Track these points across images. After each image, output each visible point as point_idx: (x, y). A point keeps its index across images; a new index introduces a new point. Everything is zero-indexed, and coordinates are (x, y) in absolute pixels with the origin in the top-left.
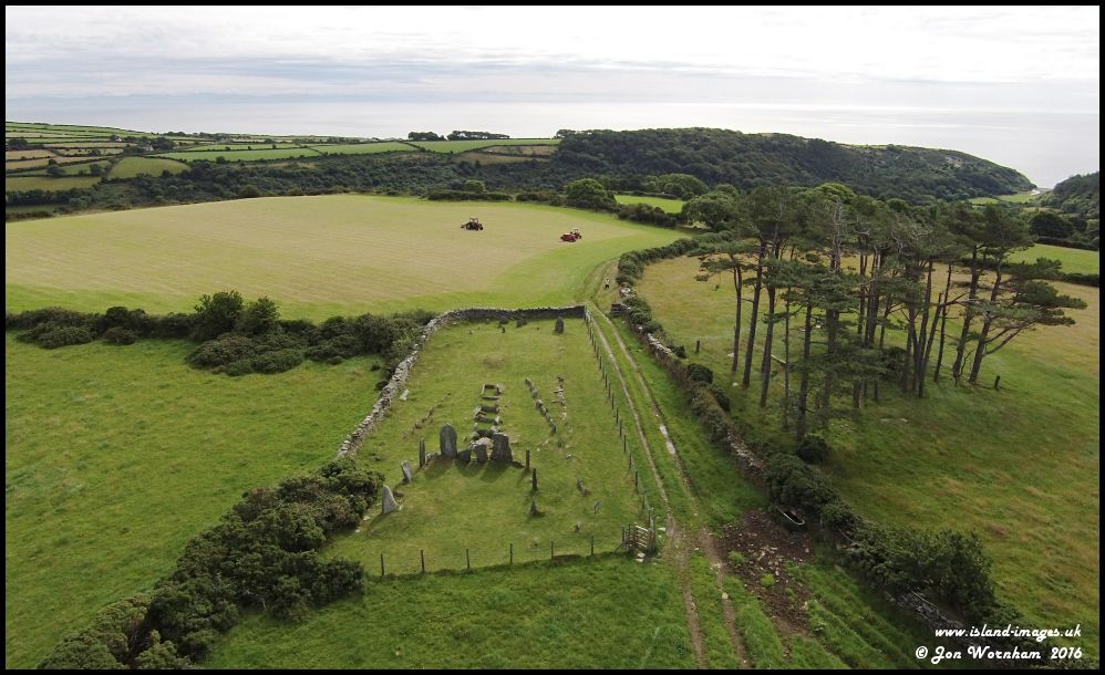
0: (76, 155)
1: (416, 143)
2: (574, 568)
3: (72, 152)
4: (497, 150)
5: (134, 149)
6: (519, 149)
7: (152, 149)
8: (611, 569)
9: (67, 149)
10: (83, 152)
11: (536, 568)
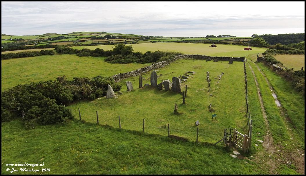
0: (130, 40)
1: (208, 38)
2: (179, 146)
3: (130, 39)
4: (232, 40)
5: (142, 39)
6: (239, 40)
7: (145, 39)
8: (206, 154)
9: (129, 39)
10: (132, 39)
11: (156, 139)
